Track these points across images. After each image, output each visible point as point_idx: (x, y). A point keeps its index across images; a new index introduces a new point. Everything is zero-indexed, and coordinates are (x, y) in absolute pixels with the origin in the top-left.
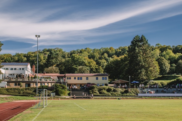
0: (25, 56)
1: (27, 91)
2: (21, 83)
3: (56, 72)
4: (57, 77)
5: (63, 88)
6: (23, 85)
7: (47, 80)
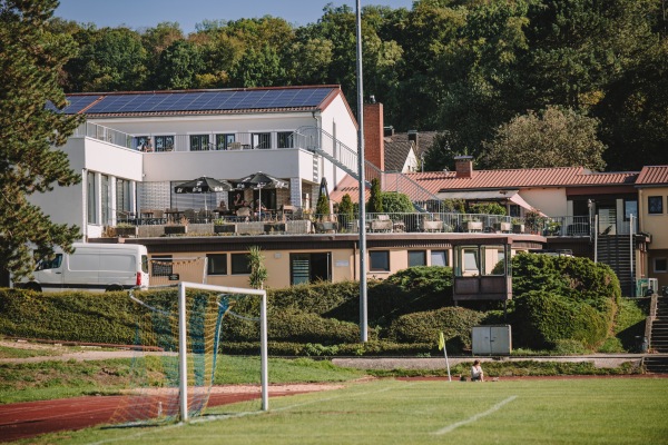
0: (389, 31)
1: (290, 311)
2: (254, 251)
3: (570, 158)
4: (561, 194)
5: (588, 285)
6: (276, 267)
7: (463, 228)
